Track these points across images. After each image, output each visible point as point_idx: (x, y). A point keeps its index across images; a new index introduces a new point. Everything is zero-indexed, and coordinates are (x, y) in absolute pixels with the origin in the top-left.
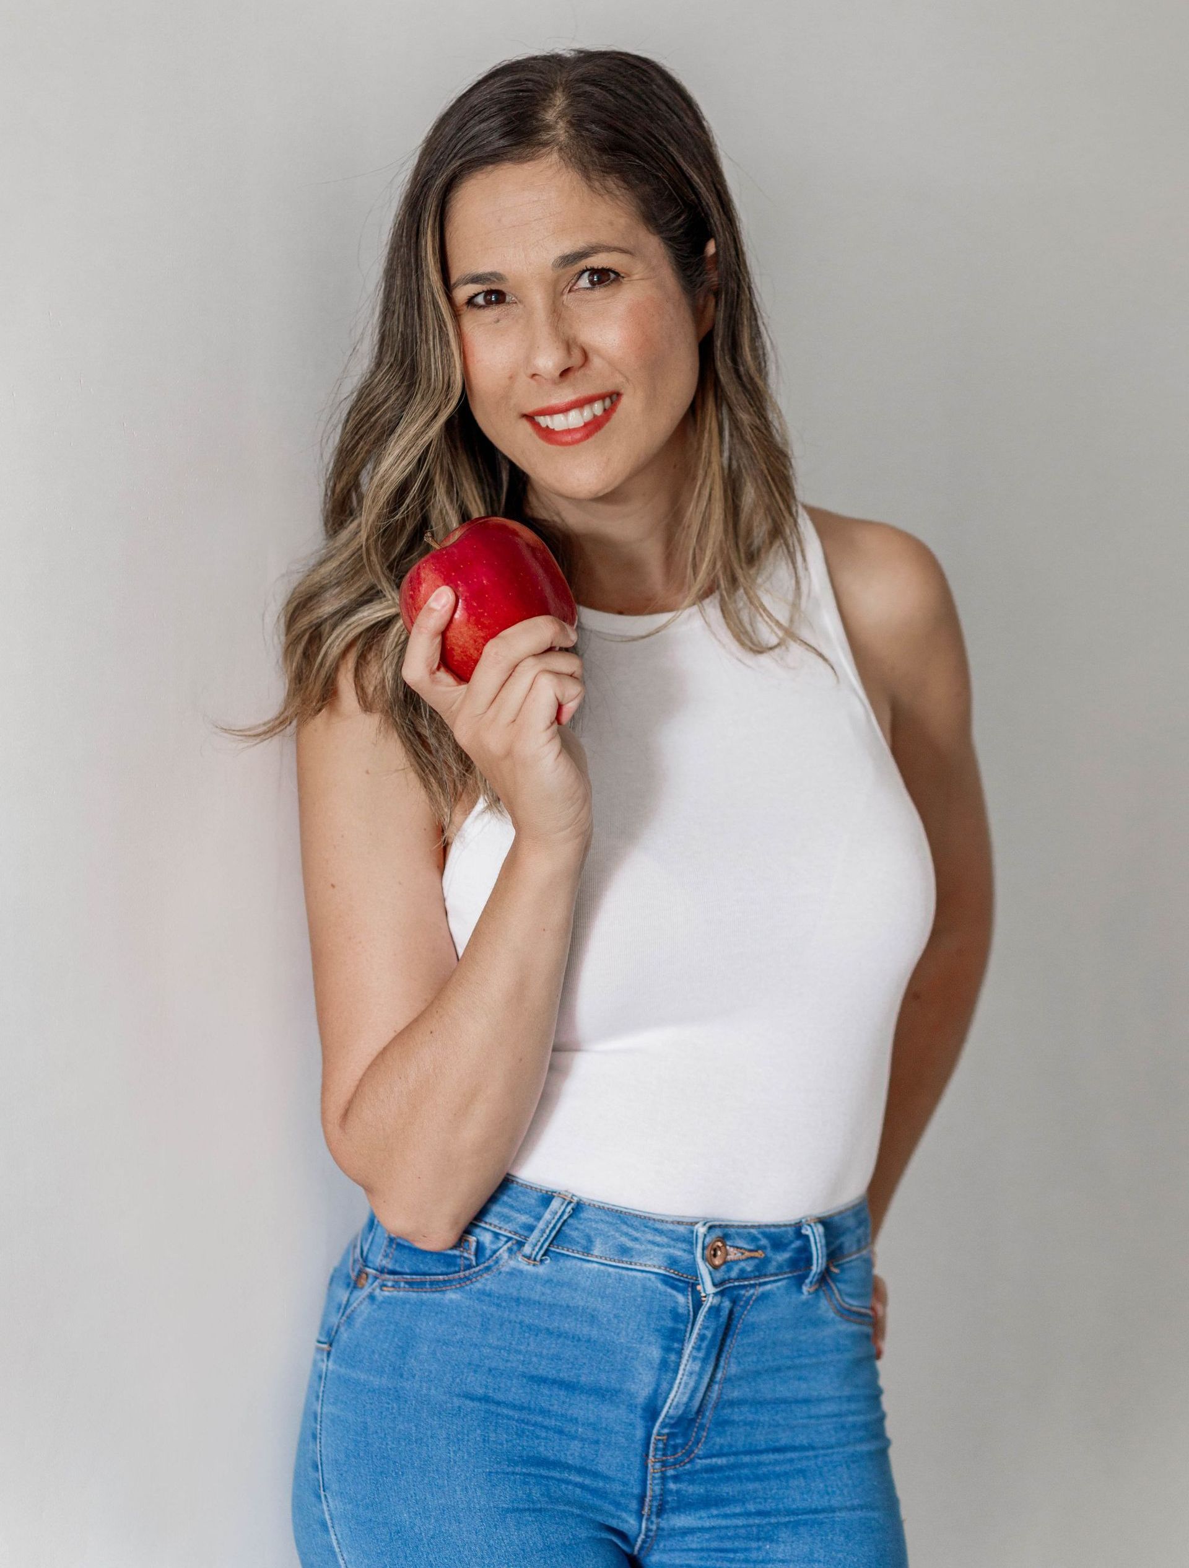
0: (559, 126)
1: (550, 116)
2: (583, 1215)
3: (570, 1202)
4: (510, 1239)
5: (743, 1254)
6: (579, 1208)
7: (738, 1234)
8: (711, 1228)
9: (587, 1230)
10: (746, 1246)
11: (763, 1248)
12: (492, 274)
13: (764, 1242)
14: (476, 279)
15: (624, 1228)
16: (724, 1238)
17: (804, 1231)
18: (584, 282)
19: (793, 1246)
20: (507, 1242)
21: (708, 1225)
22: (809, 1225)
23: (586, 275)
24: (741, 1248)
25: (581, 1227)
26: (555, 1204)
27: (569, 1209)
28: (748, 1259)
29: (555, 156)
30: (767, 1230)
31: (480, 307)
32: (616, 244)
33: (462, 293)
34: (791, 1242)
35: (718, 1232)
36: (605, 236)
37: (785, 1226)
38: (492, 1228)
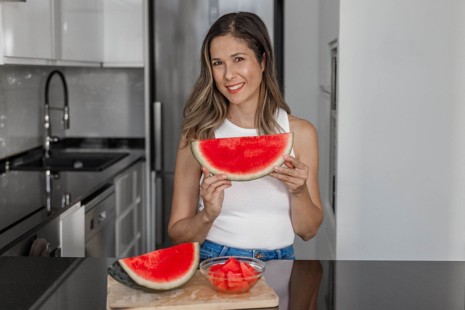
0: (232, 28)
1: (230, 26)
2: (230, 250)
3: (227, 247)
4: (216, 255)
5: (263, 256)
6: (229, 248)
7: (262, 252)
8: (256, 250)
9: (231, 253)
10: (264, 255)
11: (268, 255)
12: (218, 58)
13: (268, 254)
14: (215, 59)
15: (238, 252)
16: (260, 253)
17: (276, 252)
18: (237, 60)
19: (274, 255)
20: (216, 256)
21: (255, 250)
22: (278, 250)
23: (238, 59)
24: (263, 255)
25: (230, 252)
26: (224, 248)
27: (227, 249)
28: (264, 257)
29: (230, 35)
30: (268, 251)
31: (217, 65)
32: (243, 53)
33: (213, 62)
34: (274, 254)
35: (258, 252)
36: (240, 51)
37: (272, 250)
38: (212, 253)
